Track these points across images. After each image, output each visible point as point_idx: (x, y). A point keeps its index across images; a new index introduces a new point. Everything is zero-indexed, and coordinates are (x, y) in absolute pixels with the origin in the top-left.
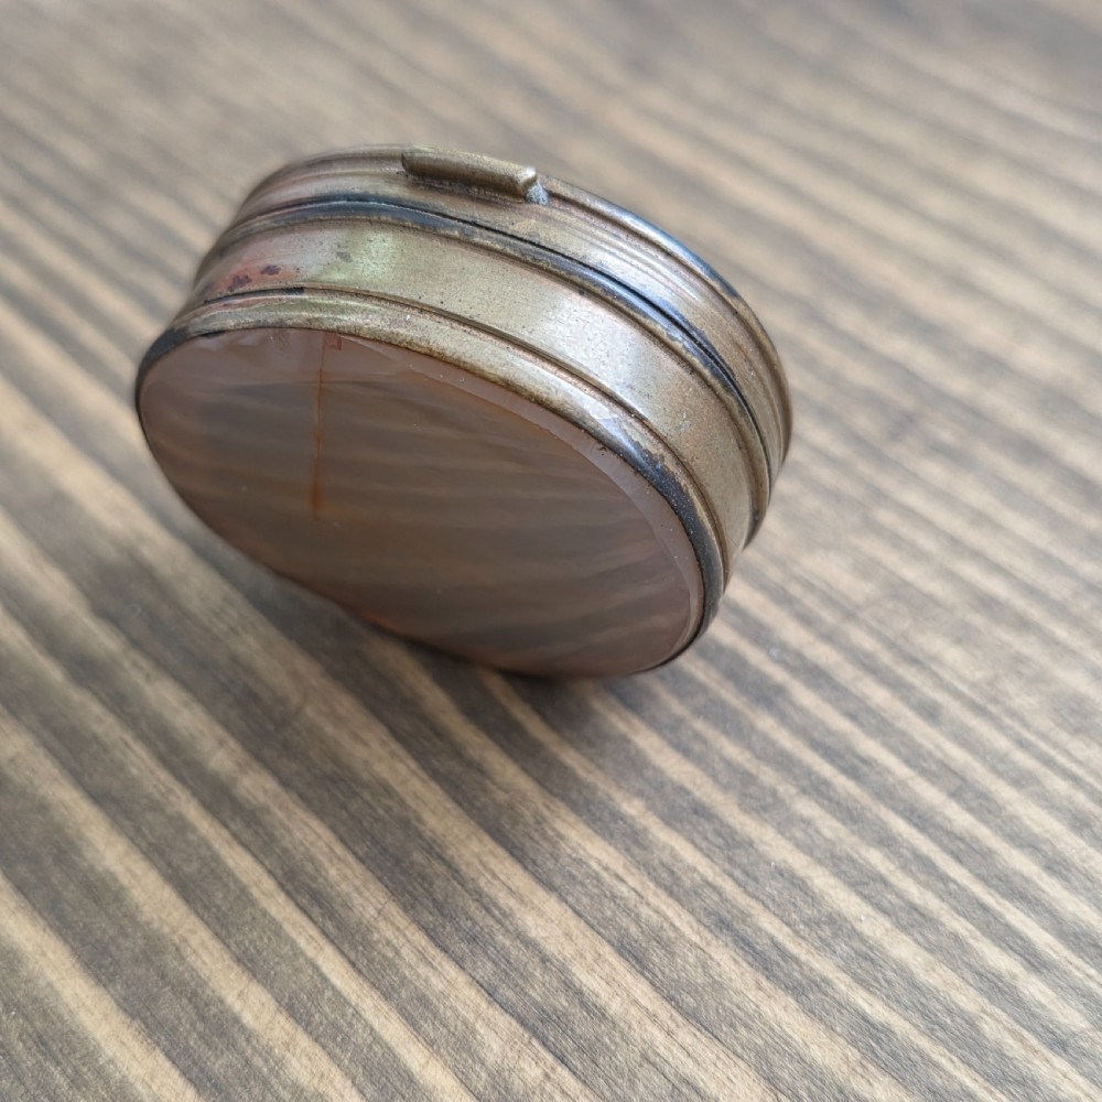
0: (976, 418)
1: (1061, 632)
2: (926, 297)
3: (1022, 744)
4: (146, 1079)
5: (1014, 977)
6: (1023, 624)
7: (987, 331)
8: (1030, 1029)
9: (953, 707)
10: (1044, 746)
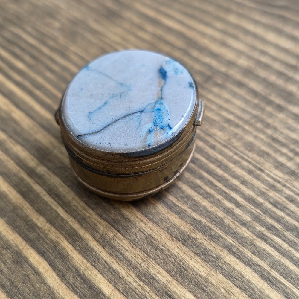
0: (227, 77)
1: (247, 127)
2: (215, 48)
3: (236, 154)
4: (13, 240)
5: (233, 209)
6: (237, 126)
7: (230, 55)
8: (236, 221)
9: (219, 146)
10: (241, 155)
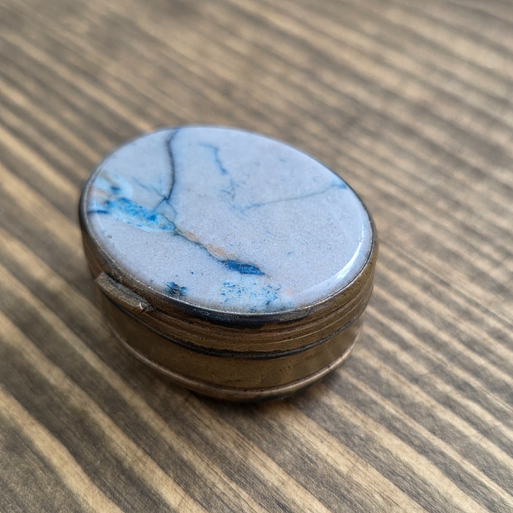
3: (401, 256)
4: (7, 408)
6: (403, 205)
8: (402, 374)
